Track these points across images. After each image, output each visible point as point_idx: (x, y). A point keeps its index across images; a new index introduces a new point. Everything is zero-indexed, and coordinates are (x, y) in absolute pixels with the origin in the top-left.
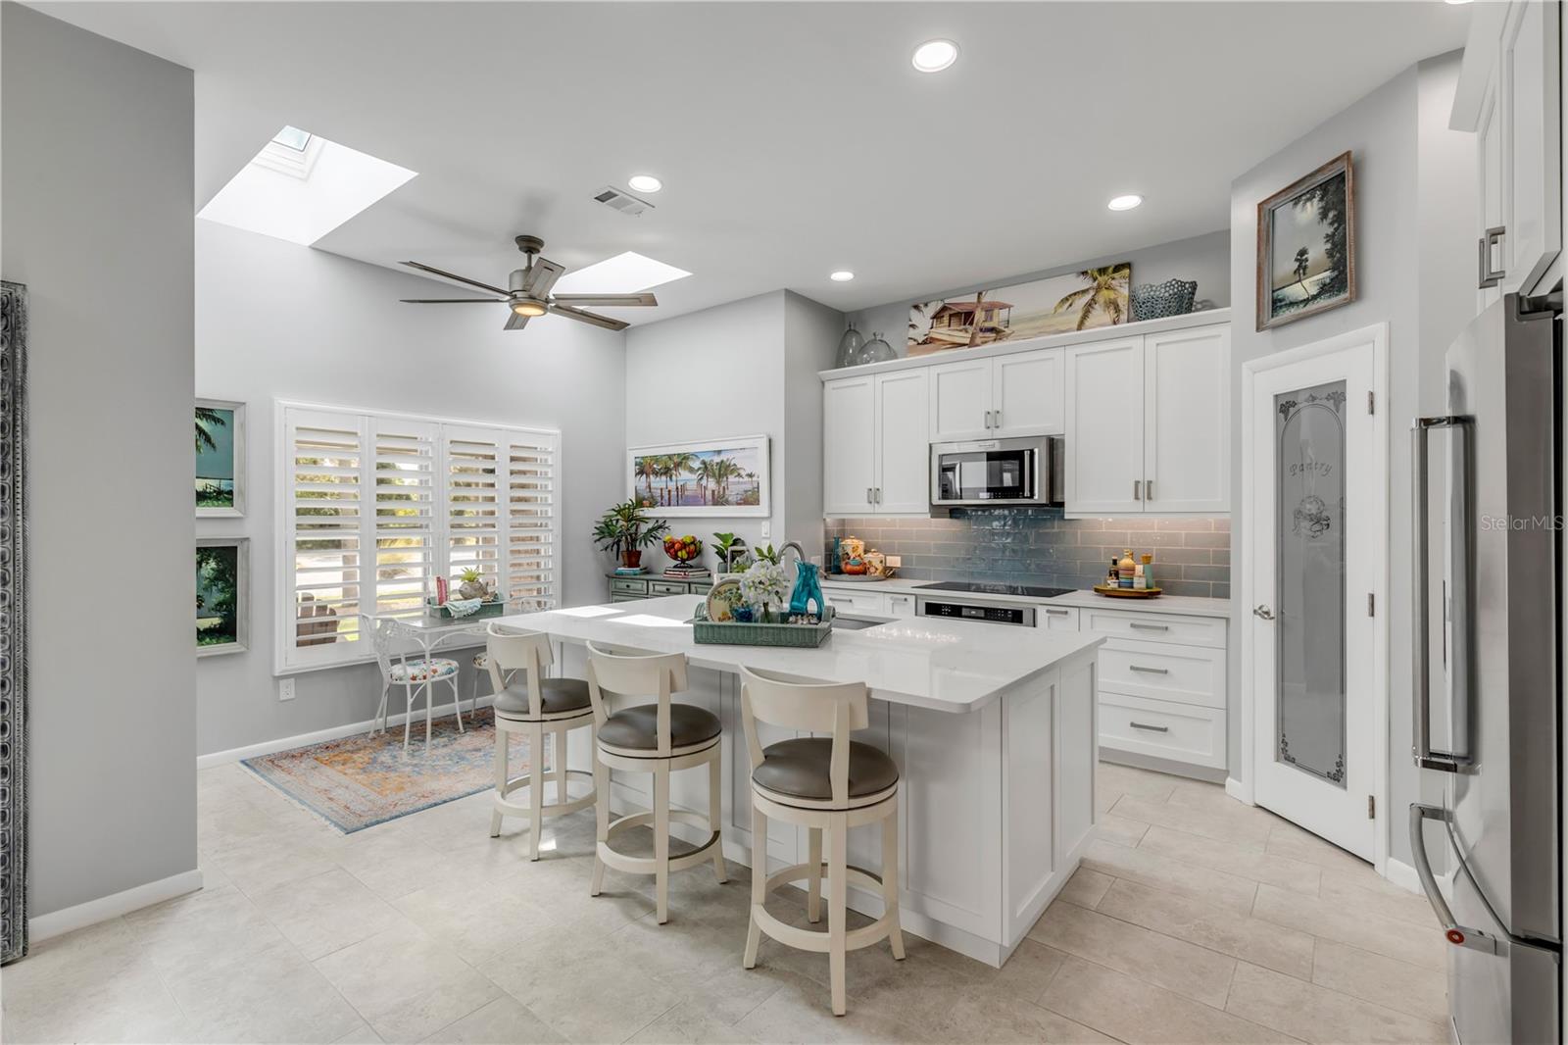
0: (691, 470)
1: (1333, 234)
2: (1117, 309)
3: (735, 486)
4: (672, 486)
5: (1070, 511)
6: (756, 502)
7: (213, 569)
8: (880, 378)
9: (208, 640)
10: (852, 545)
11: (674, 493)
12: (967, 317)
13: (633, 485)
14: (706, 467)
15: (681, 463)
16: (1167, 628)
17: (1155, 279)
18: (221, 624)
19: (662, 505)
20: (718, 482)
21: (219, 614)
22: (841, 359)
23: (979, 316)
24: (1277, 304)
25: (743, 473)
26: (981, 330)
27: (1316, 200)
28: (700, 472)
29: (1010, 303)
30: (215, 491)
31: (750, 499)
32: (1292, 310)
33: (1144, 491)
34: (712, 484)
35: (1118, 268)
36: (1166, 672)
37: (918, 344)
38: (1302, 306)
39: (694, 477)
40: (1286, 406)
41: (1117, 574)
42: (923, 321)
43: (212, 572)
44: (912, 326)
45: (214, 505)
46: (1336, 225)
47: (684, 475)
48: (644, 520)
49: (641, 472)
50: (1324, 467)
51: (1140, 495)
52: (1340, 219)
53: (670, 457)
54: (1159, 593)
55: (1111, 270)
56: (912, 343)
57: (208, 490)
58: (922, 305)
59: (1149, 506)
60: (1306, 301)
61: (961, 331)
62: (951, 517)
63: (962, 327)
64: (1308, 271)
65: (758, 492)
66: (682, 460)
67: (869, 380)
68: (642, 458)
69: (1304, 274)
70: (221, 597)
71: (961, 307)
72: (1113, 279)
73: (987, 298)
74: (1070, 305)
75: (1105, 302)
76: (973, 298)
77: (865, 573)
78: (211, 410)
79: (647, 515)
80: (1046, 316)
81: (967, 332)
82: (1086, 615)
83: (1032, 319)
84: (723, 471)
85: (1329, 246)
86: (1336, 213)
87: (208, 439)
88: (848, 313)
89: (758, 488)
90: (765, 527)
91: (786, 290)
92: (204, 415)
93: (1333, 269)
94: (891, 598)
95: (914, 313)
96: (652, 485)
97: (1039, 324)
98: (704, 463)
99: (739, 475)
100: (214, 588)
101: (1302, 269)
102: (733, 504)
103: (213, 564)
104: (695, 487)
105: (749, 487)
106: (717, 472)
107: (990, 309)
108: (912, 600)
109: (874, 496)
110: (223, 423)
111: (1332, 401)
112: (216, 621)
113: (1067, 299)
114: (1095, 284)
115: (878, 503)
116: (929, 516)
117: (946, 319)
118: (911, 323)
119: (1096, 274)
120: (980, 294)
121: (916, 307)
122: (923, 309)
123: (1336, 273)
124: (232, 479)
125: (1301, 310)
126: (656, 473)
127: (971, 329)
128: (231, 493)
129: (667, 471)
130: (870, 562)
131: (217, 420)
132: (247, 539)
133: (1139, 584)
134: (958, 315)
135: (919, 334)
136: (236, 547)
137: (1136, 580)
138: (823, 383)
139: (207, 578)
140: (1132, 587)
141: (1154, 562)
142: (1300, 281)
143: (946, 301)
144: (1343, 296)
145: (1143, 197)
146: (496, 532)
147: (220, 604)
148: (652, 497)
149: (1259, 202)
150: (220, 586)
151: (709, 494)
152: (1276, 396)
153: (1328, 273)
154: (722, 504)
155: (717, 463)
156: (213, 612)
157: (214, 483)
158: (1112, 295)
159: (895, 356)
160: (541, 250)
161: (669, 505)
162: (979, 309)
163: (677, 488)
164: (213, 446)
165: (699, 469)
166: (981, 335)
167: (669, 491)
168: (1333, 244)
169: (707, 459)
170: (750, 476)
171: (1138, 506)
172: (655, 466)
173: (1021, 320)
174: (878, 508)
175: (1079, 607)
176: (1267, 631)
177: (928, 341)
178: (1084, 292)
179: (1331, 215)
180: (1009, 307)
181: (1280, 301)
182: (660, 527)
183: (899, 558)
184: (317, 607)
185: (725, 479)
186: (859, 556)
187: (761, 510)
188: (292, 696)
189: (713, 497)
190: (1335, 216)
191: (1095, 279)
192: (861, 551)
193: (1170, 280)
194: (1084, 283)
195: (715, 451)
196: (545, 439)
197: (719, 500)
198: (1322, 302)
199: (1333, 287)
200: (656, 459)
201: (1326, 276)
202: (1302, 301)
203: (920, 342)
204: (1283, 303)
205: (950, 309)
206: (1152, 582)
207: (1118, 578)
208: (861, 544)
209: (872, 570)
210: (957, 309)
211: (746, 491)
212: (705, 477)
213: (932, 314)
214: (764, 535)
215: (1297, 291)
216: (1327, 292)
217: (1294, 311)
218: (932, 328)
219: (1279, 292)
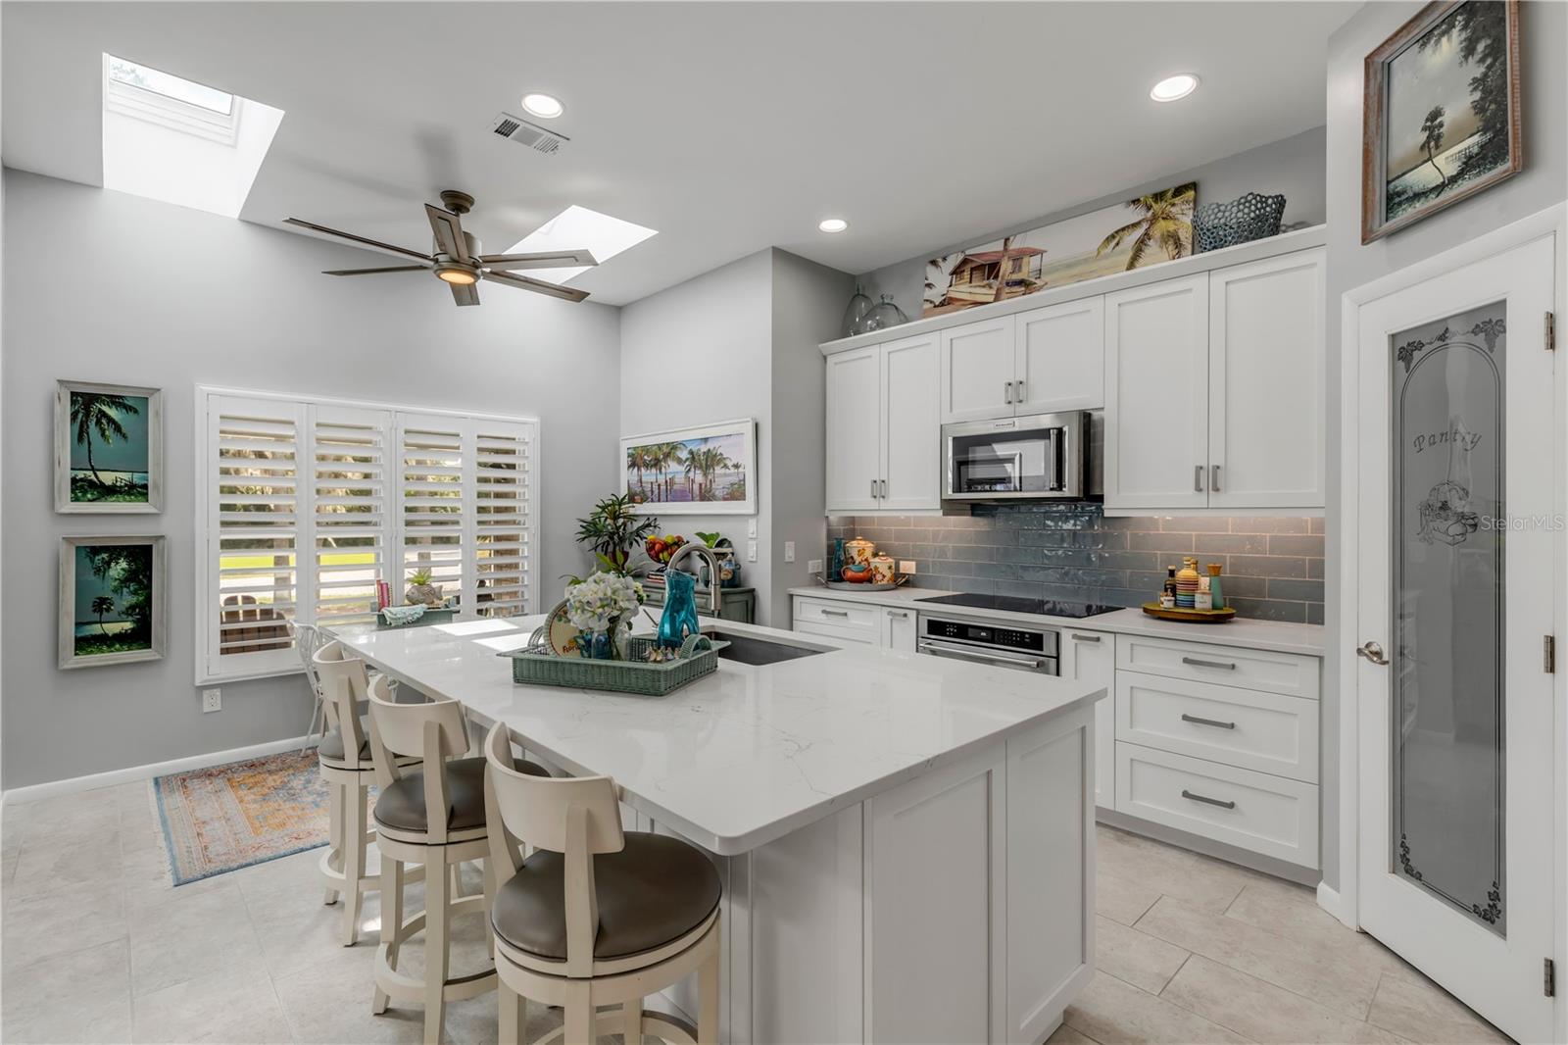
0: (680, 461)
1: (1485, 75)
2: (1178, 244)
3: (722, 478)
4: (661, 479)
5: (1112, 506)
6: (742, 497)
7: (122, 569)
8: (886, 348)
9: (117, 646)
10: (859, 548)
11: (663, 487)
12: (991, 269)
13: (626, 478)
14: (693, 458)
15: (670, 453)
16: (1233, 667)
17: (1224, 197)
18: (133, 629)
19: (652, 501)
20: (705, 475)
21: (130, 618)
22: (847, 328)
23: (1006, 266)
24: (1394, 201)
25: (730, 464)
26: (1007, 284)
27: (1455, 32)
28: (687, 463)
29: (1043, 248)
30: (126, 485)
31: (736, 493)
32: (1418, 205)
33: (1210, 479)
34: (698, 477)
35: (1179, 191)
36: (1232, 726)
37: (935, 306)
38: (1433, 196)
39: (682, 468)
40: (1406, 350)
41: (1174, 590)
42: (940, 279)
43: (122, 572)
44: (929, 286)
45: (125, 500)
46: (1489, 61)
47: (674, 469)
48: (632, 518)
49: (633, 465)
50: (1471, 437)
51: (1203, 485)
52: (1496, 50)
53: (659, 446)
54: (1231, 616)
55: (1170, 194)
56: (928, 306)
57: (118, 484)
58: (940, 260)
59: (1216, 500)
60: (1439, 189)
61: (984, 287)
62: (973, 515)
63: (986, 282)
64: (1443, 141)
65: (744, 485)
66: (670, 451)
67: (874, 351)
68: (635, 448)
69: (1437, 147)
70: (134, 600)
71: (985, 258)
72: (1173, 205)
73: (1014, 245)
74: (1117, 244)
75: (1163, 235)
76: (998, 246)
77: (870, 581)
78: (121, 397)
79: (638, 513)
80: (1086, 261)
81: (991, 288)
82: (1124, 643)
83: (1069, 266)
84: (708, 461)
85: (1477, 95)
86: (1489, 42)
87: (118, 428)
88: (859, 276)
89: (744, 480)
90: (752, 524)
91: (773, 247)
92: (114, 403)
93: (1484, 130)
94: (889, 613)
95: (930, 269)
96: (644, 479)
97: (1076, 268)
98: (691, 452)
99: (726, 466)
100: (125, 590)
102: (720, 500)
103: (123, 564)
104: (683, 480)
105: (734, 479)
106: (704, 462)
107: (1018, 259)
108: (912, 615)
109: (879, 489)
110: (136, 411)
111: (1483, 335)
112: (128, 626)
113: (1113, 236)
114: (1149, 214)
115: (883, 497)
116: (941, 513)
117: (967, 274)
118: (927, 282)
119: (1151, 201)
120: (1007, 240)
121: (934, 263)
122: (941, 264)
123: (1489, 135)
124: (147, 472)
125: (1433, 201)
126: (647, 466)
127: (995, 284)
128: (145, 487)
129: (656, 463)
130: (876, 568)
131: (129, 408)
132: (162, 537)
133: (1203, 603)
134: (980, 267)
135: (935, 295)
136: (150, 547)
137: (1198, 598)
138: (825, 358)
139: (116, 579)
140: (1193, 607)
141: (1227, 574)
142: (1430, 159)
143: (967, 253)
144: (1501, 169)
145: (1199, 78)
146: (460, 530)
147: (132, 607)
148: (643, 492)
149: (1366, 55)
150: (132, 588)
151: (696, 487)
152: (1393, 337)
153: (1476, 138)
154: (709, 500)
155: (704, 453)
156: (124, 616)
157: (126, 476)
158: (1171, 226)
159: (907, 320)
160: (471, 209)
161: (659, 501)
162: (1006, 258)
163: (666, 482)
164: (124, 436)
165: (687, 459)
166: (1007, 290)
167: (659, 485)
168: (1483, 91)
169: (695, 449)
170: (736, 466)
171: (1201, 500)
172: (646, 457)
173: (1054, 269)
174: (884, 504)
175: (1115, 633)
176: (1377, 681)
177: (947, 302)
178: (1135, 225)
179: (1481, 47)
180: (1041, 252)
181: (1399, 194)
182: (649, 525)
183: (914, 563)
184: (261, 610)
185: (711, 471)
186: (866, 560)
187: (746, 506)
188: (218, 707)
189: (700, 492)
190: (1486, 47)
191: (1149, 208)
192: (868, 553)
193: (1245, 194)
194: (1135, 214)
195: (701, 439)
196: (522, 428)
197: (706, 496)
198: (1467, 185)
199: (1484, 157)
200: (646, 449)
201: (1472, 143)
202: (1433, 190)
203: (937, 304)
204: (1404, 197)
205: (972, 261)
206: (1220, 602)
207: (1174, 595)
208: (869, 547)
209: (879, 577)
210: (980, 261)
211: (732, 484)
212: (693, 469)
213: (951, 268)
214: (750, 536)
215: (1425, 175)
216: (1474, 168)
217: (1420, 206)
218: (950, 286)
219: (1397, 182)
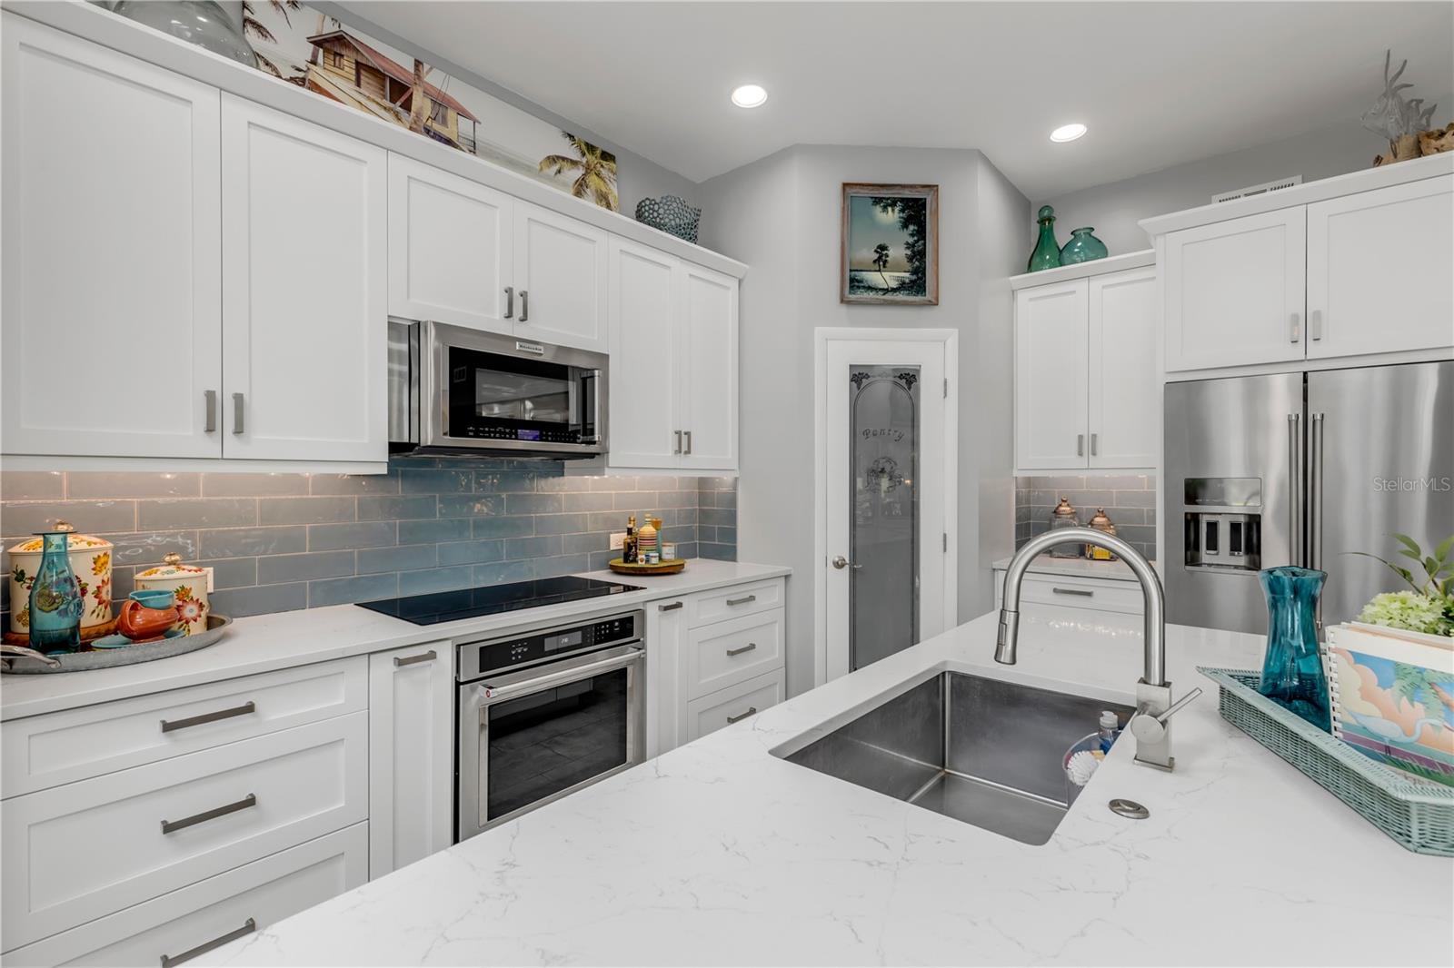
1: (913, 246)
16: (752, 598)
23: (419, 101)
26: (427, 130)
27: (897, 209)
29: (476, 116)
33: (684, 442)
35: (605, 156)
36: (753, 646)
38: (881, 293)
40: (859, 377)
42: (285, 34)
44: (256, 27)
46: (916, 238)
50: (897, 434)
52: (921, 233)
54: (682, 562)
59: (688, 461)
60: (886, 291)
61: (384, 108)
63: (387, 103)
64: (887, 265)
67: (205, 98)
69: (884, 267)
71: (387, 66)
72: (603, 166)
73: (434, 78)
74: (559, 171)
75: (596, 191)
77: (167, 626)
80: (529, 168)
81: (398, 118)
82: (694, 602)
83: (510, 162)
85: (909, 252)
86: (916, 228)
93: (914, 272)
101: (881, 261)
107: (441, 104)
109: (224, 413)
111: (905, 381)
113: (554, 160)
114: (584, 160)
117: (347, 65)
119: (583, 147)
120: (418, 64)
123: (914, 277)
125: (880, 296)
127: (406, 117)
134: (374, 72)
142: (879, 271)
143: (345, 28)
144: (919, 298)
145: (771, 95)
149: (846, 182)
152: (851, 366)
153: (907, 275)
158: (602, 186)
162: (420, 89)
166: (427, 139)
168: (913, 252)
171: (678, 460)
173: (490, 154)
175: (687, 594)
178: (574, 163)
179: (911, 227)
180: (476, 122)
181: (858, 281)
190: (914, 230)
191: (584, 155)
194: (574, 154)
198: (900, 297)
199: (912, 287)
202: (881, 289)
205: (356, 50)
209: (190, 611)
210: (373, 62)
213: (313, 32)
215: (875, 278)
216: (905, 289)
217: (872, 295)
218: (314, 62)
219: (856, 273)
